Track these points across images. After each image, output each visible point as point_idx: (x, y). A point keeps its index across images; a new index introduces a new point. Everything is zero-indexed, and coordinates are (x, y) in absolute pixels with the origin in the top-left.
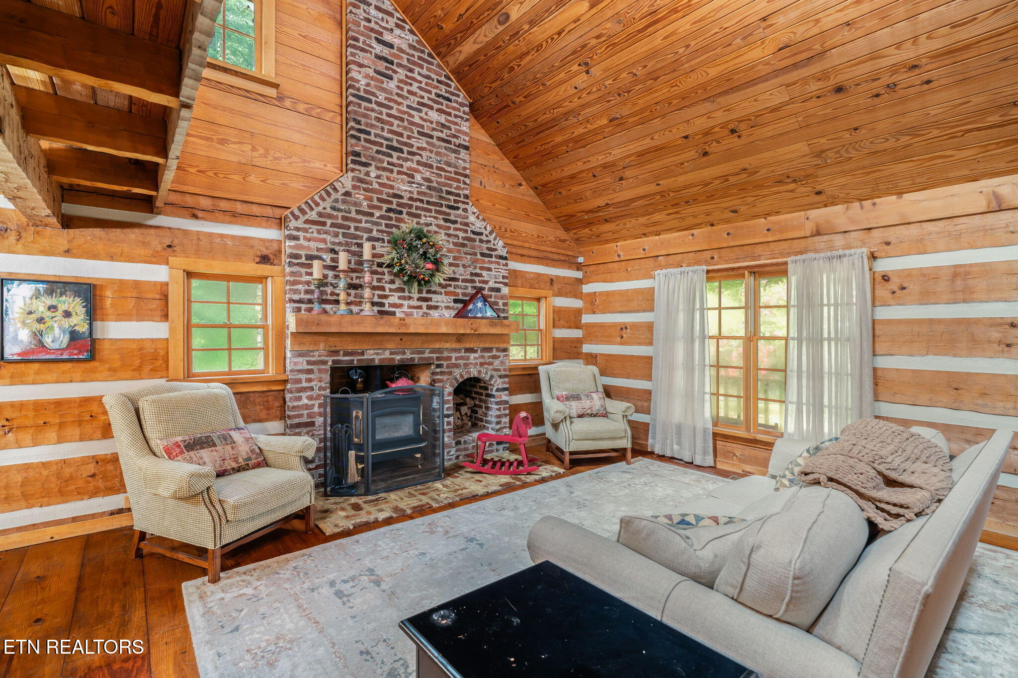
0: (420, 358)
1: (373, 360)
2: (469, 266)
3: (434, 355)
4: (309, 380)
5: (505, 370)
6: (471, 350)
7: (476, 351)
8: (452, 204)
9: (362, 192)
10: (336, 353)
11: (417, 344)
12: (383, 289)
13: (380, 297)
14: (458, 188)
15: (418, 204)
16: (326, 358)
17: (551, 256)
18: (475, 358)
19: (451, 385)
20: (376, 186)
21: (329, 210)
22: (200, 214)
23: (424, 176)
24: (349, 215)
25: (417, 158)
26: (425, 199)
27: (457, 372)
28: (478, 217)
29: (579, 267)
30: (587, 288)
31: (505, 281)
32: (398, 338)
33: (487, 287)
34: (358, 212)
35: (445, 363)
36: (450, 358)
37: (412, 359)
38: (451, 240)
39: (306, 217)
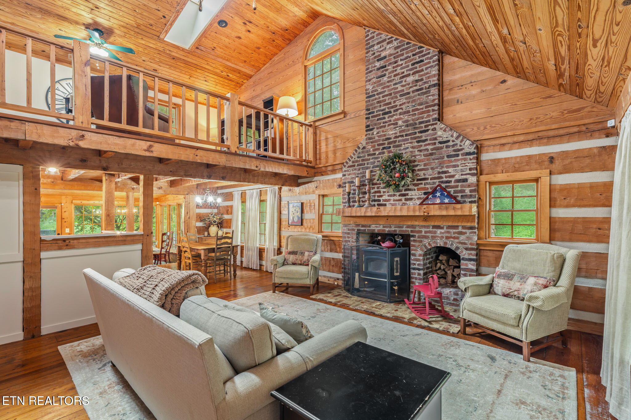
0: (400, 231)
1: (374, 230)
2: (437, 168)
3: (410, 229)
4: (349, 237)
5: (471, 244)
6: (439, 227)
7: (442, 228)
8: (424, 129)
9: (371, 144)
10: (358, 225)
11: (397, 222)
12: (380, 192)
13: (378, 196)
14: (428, 116)
15: (400, 138)
16: (355, 228)
17: (550, 133)
18: (441, 233)
19: (421, 249)
20: (377, 138)
21: (357, 159)
22: (323, 174)
23: (404, 120)
24: (364, 158)
25: (400, 111)
26: (404, 134)
27: (426, 242)
28: (445, 131)
29: (610, 132)
31: (473, 172)
32: (386, 219)
33: (453, 180)
34: (369, 155)
35: (417, 235)
36: (421, 232)
37: (395, 231)
38: (422, 153)
39: (348, 165)
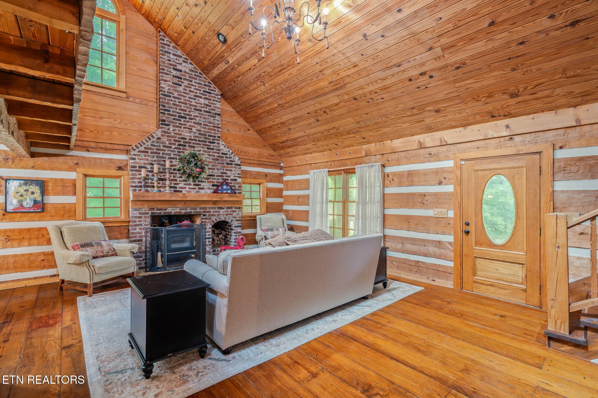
0: (194, 212)
1: (171, 212)
2: (220, 169)
3: (202, 210)
4: (140, 221)
5: (239, 217)
6: (222, 208)
7: (224, 209)
8: (212, 141)
9: (166, 137)
10: (153, 209)
11: (193, 205)
12: (176, 180)
13: (174, 184)
14: (215, 133)
15: (194, 141)
16: (148, 212)
17: (265, 163)
18: (223, 212)
19: (211, 224)
20: (173, 134)
21: (150, 146)
22: (90, 150)
23: (197, 129)
24: (160, 148)
25: (194, 121)
26: (198, 139)
27: (213, 218)
28: (225, 147)
29: (281, 168)
30: (285, 178)
31: (239, 176)
32: (183, 203)
33: (230, 179)
34: (164, 146)
35: (207, 214)
36: (210, 212)
37: (191, 212)
38: (211, 157)
39: (139, 149)
